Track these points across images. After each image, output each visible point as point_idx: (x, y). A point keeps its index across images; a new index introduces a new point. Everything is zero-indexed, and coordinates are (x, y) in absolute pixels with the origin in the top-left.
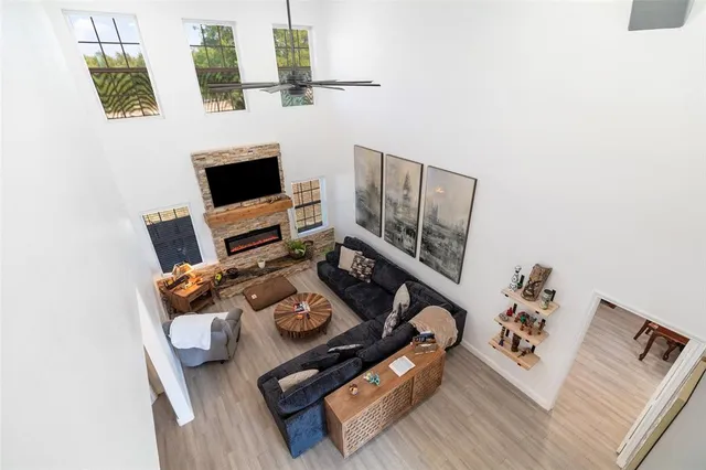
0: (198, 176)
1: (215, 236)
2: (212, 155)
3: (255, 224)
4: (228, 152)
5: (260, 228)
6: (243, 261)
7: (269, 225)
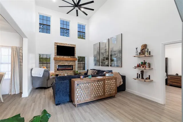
0: (55, 47)
1: (55, 64)
2: (59, 43)
3: (66, 63)
4: (63, 44)
5: (67, 65)
6: (61, 73)
7: (70, 65)
